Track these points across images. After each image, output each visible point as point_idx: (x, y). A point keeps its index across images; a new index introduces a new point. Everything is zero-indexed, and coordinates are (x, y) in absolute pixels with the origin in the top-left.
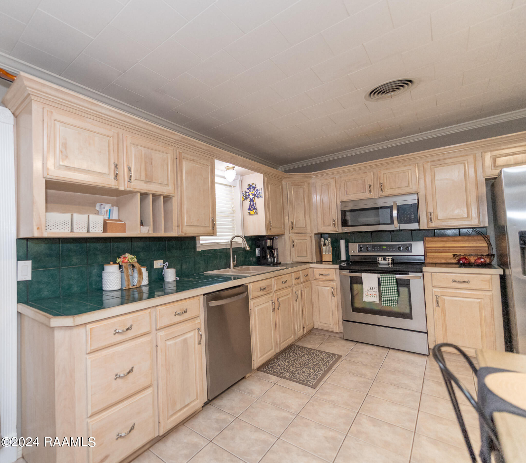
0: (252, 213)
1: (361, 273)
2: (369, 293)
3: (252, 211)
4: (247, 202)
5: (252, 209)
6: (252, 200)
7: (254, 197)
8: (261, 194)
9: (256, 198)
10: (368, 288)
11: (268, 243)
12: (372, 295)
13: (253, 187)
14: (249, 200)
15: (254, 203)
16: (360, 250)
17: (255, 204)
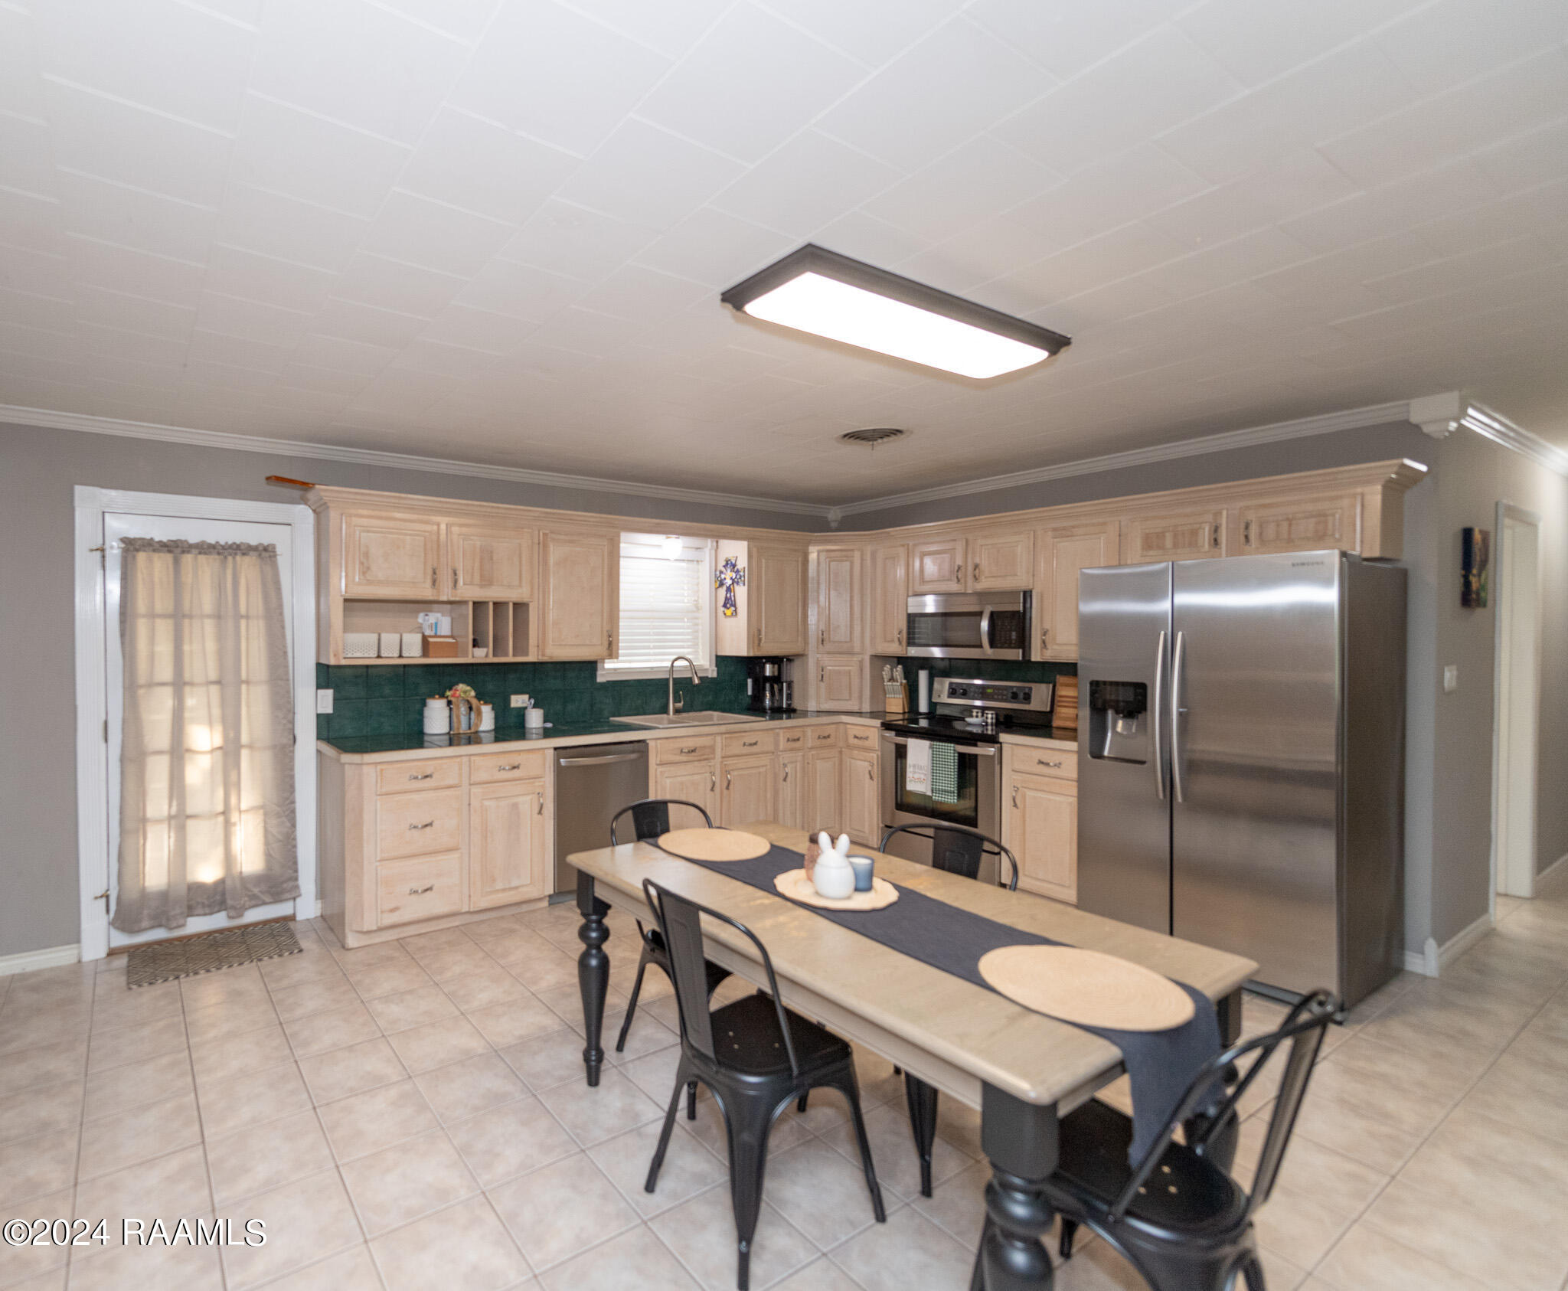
0: (729, 612)
1: (906, 736)
2: (916, 776)
3: (728, 608)
4: (722, 592)
5: (728, 606)
6: (729, 589)
7: (733, 583)
8: (743, 579)
9: (735, 585)
10: (914, 766)
11: (769, 670)
12: (920, 781)
13: (731, 563)
14: (725, 588)
15: (732, 594)
16: (953, 692)
17: (734, 596)
